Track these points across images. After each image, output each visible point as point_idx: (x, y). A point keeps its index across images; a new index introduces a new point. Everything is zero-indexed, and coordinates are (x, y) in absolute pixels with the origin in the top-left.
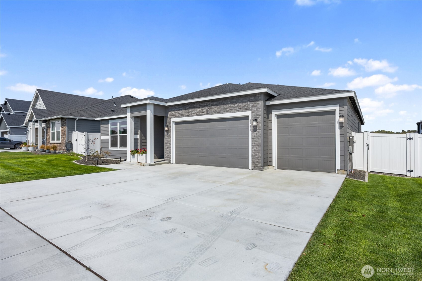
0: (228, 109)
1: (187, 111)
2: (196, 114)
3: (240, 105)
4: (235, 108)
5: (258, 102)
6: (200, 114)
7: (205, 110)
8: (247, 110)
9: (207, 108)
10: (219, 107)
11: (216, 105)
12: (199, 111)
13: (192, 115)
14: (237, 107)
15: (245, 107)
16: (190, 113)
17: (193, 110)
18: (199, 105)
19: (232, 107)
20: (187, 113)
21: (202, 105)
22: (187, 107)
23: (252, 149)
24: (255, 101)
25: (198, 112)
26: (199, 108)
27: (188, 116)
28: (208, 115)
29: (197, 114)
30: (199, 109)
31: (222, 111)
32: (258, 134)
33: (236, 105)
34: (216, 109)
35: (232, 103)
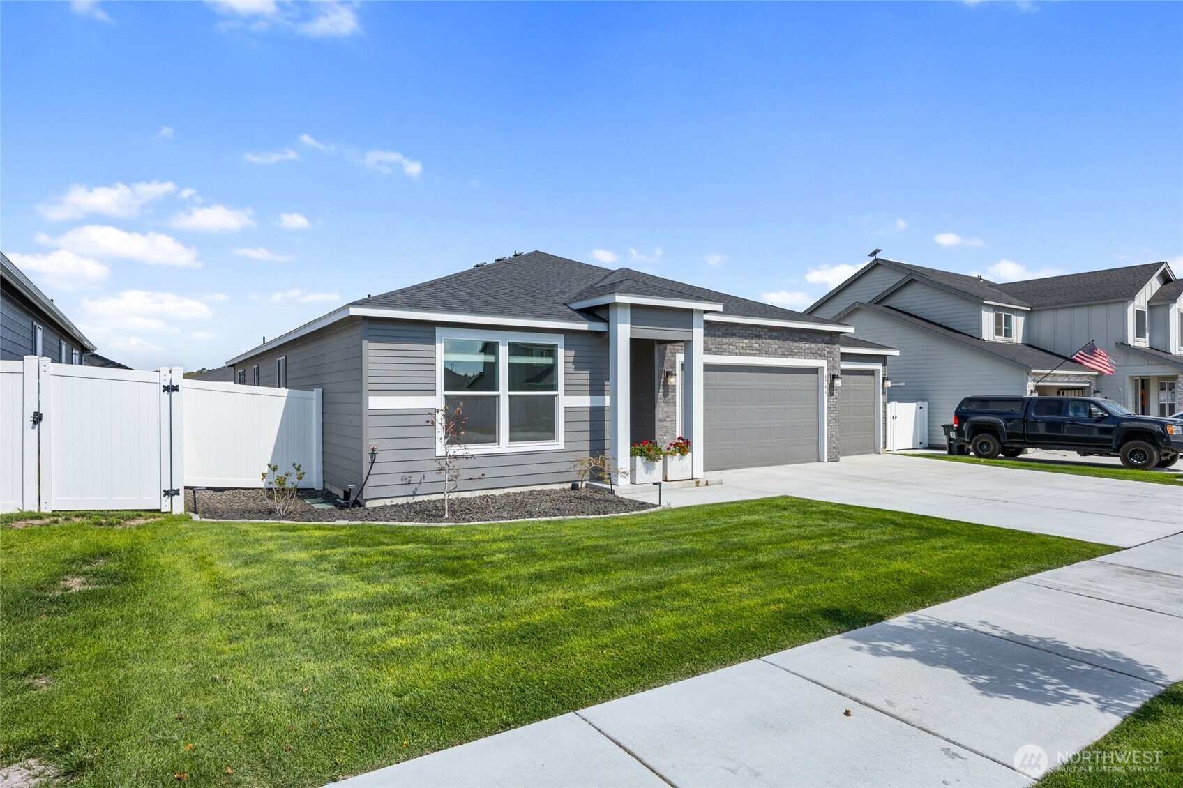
0: (796, 351)
1: (718, 339)
2: (737, 351)
3: (813, 345)
4: (806, 351)
5: (834, 347)
6: (748, 351)
7: (757, 345)
8: (821, 356)
9: (760, 341)
10: (780, 343)
11: (776, 338)
12: (744, 345)
13: (729, 352)
14: (808, 349)
15: (820, 352)
16: (724, 346)
17: (732, 340)
18: (744, 331)
19: (801, 348)
20: (719, 346)
21: (750, 332)
22: (719, 331)
23: (828, 425)
24: (831, 344)
25: (743, 348)
26: (746, 338)
27: (721, 354)
28: (762, 356)
29: (741, 351)
30: (744, 341)
31: (786, 353)
32: (835, 400)
33: (807, 345)
34: (776, 347)
35: (801, 340)
